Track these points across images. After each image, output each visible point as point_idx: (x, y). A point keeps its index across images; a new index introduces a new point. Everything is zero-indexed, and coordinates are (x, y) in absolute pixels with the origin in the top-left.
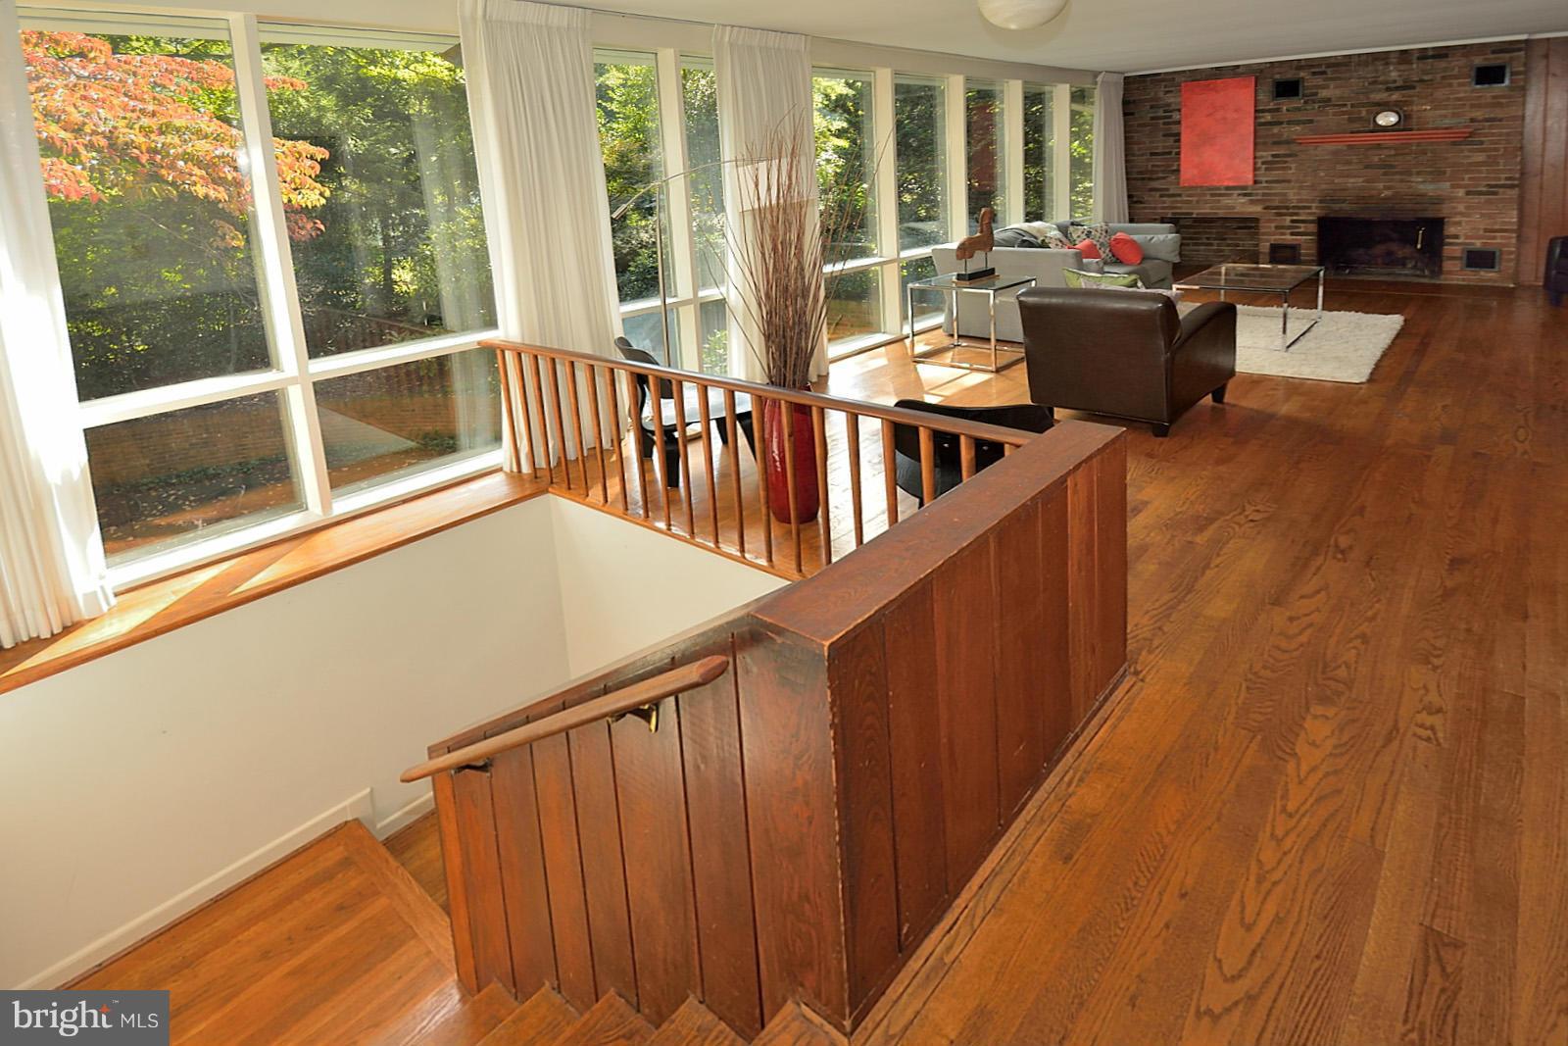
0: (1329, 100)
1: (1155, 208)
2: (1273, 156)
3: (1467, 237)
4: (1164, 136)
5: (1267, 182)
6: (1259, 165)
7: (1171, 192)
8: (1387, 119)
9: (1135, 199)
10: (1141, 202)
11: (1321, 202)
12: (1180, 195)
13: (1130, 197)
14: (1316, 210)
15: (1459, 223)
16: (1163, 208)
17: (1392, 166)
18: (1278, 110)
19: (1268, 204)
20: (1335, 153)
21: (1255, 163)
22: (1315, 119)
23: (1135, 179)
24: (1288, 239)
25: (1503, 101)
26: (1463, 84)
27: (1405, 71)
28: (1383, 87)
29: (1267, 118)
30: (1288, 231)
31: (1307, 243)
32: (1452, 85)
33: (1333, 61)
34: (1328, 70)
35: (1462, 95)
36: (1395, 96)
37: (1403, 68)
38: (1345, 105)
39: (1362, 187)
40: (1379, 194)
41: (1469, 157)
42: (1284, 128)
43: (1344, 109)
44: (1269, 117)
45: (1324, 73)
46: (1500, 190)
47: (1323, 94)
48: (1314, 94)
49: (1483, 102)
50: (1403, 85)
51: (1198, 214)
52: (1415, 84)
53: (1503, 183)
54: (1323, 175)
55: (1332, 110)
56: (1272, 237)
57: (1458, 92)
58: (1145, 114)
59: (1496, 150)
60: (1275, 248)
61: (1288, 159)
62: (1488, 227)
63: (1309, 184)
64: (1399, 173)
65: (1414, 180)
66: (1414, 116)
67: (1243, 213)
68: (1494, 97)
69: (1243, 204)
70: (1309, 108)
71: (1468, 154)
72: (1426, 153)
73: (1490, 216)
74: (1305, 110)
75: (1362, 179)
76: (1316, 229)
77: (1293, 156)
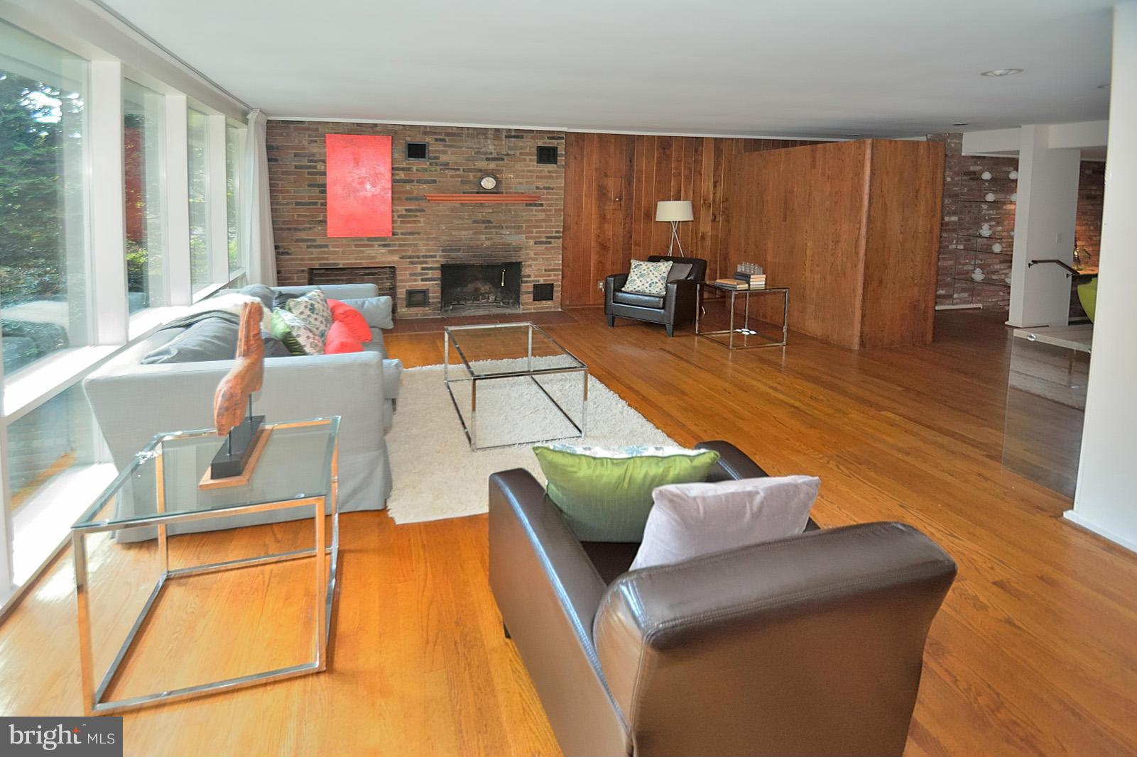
0: (447, 164)
1: (302, 259)
2: (406, 210)
3: (536, 276)
4: (309, 186)
5: (402, 234)
6: (396, 218)
7: (318, 243)
8: (488, 183)
9: (281, 250)
10: (288, 254)
11: (443, 251)
12: (326, 246)
13: (276, 247)
14: (440, 259)
15: (530, 266)
16: (311, 259)
17: (490, 222)
18: (409, 169)
19: (404, 254)
20: (453, 210)
21: (393, 216)
22: (437, 179)
23: (282, 229)
24: (419, 284)
25: (554, 175)
26: (531, 160)
27: (498, 145)
28: (484, 157)
29: (402, 175)
30: (420, 278)
31: (433, 287)
32: (525, 160)
33: (450, 131)
34: (447, 138)
35: (531, 168)
36: (492, 165)
37: (496, 142)
38: (459, 169)
39: (471, 238)
40: (482, 244)
41: (535, 215)
42: (415, 186)
43: (458, 173)
44: (403, 175)
45: (443, 140)
46: (553, 240)
47: (443, 158)
48: (437, 158)
49: (543, 174)
50: (497, 156)
51: (344, 265)
52: (504, 157)
53: (554, 234)
54: (444, 228)
55: (449, 173)
56: (408, 284)
57: (529, 166)
58: (289, 162)
59: (550, 210)
60: (411, 293)
61: (418, 214)
62: (547, 268)
63: (434, 236)
64: (495, 227)
65: (504, 233)
66: (504, 183)
67: (383, 262)
68: (549, 172)
69: (383, 253)
70: (433, 169)
71: (535, 213)
72: (511, 212)
73: (547, 259)
74: (430, 171)
75: (471, 232)
76: (440, 274)
77: (422, 210)
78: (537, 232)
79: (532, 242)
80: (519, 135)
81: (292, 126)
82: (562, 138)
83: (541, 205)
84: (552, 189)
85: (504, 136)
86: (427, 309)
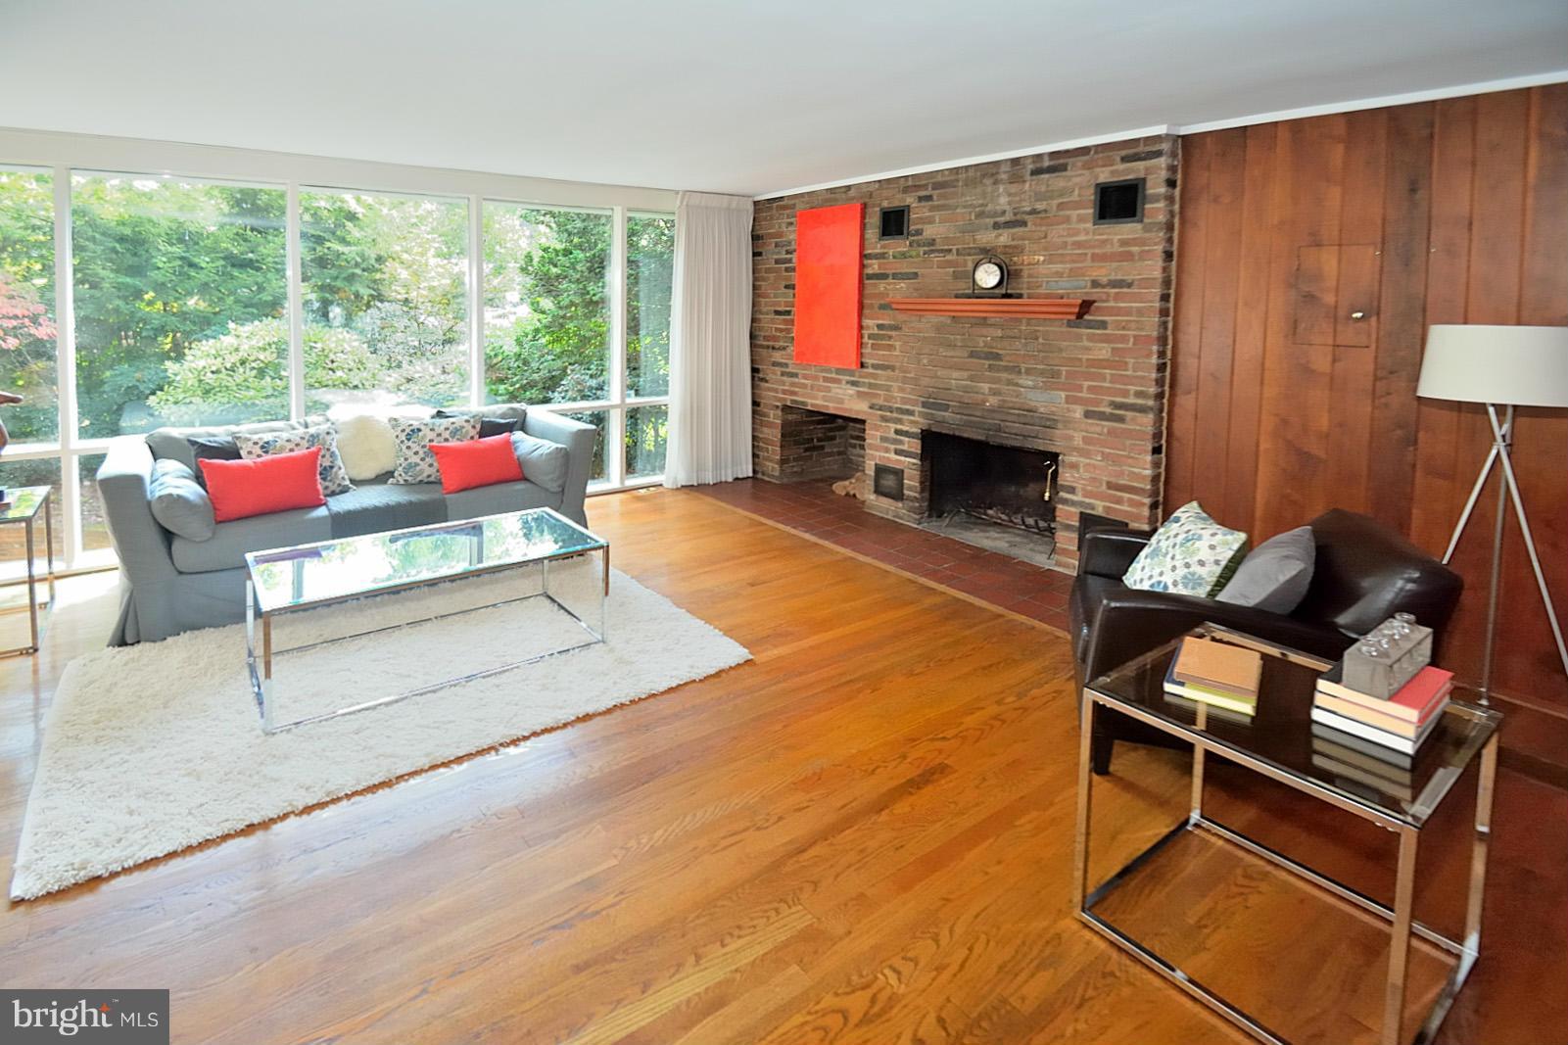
0: (933, 242)
1: (776, 391)
2: (882, 327)
3: (1084, 493)
5: (874, 366)
6: (865, 340)
7: (790, 370)
8: (987, 276)
9: (760, 375)
10: (767, 381)
11: (924, 405)
12: (797, 375)
14: (915, 423)
15: (1074, 466)
16: (784, 392)
17: (997, 357)
18: (884, 256)
19: (874, 401)
20: (939, 328)
21: (861, 335)
22: (920, 271)
23: (762, 346)
24: (893, 459)
25: (1135, 249)
26: (1081, 219)
27: (1015, 194)
28: (990, 221)
29: (874, 267)
30: (893, 447)
31: (910, 467)
32: (1068, 219)
33: (939, 178)
34: (935, 193)
35: (1082, 238)
36: (1004, 238)
37: (1014, 188)
38: (950, 250)
39: (966, 386)
40: (984, 401)
41: (1088, 349)
42: (889, 284)
43: (949, 257)
44: (876, 267)
45: (929, 198)
46: (1129, 414)
47: (929, 231)
48: (919, 232)
49: (1108, 249)
50: (1013, 218)
51: (812, 405)
52: (1026, 217)
53: (1131, 400)
54: (925, 361)
55: (936, 258)
56: (878, 454)
57: (1077, 233)
58: (771, 253)
59: (1124, 339)
60: (881, 471)
61: (893, 333)
62: (1113, 480)
63: (912, 375)
64: (1006, 369)
65: (1021, 382)
66: (1025, 273)
67: (851, 410)
68: (1124, 243)
69: (851, 396)
70: (914, 253)
71: (1086, 343)
72: (1037, 339)
73: (1115, 460)
74: (911, 257)
75: (965, 374)
76: (919, 447)
77: (896, 328)
78: (1091, 389)
79: (1078, 412)
80: (1058, 163)
81: (775, 205)
82: (1158, 154)
83: (1103, 325)
84: (1130, 285)
85: (1029, 172)
86: (900, 505)
